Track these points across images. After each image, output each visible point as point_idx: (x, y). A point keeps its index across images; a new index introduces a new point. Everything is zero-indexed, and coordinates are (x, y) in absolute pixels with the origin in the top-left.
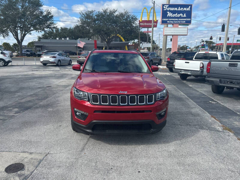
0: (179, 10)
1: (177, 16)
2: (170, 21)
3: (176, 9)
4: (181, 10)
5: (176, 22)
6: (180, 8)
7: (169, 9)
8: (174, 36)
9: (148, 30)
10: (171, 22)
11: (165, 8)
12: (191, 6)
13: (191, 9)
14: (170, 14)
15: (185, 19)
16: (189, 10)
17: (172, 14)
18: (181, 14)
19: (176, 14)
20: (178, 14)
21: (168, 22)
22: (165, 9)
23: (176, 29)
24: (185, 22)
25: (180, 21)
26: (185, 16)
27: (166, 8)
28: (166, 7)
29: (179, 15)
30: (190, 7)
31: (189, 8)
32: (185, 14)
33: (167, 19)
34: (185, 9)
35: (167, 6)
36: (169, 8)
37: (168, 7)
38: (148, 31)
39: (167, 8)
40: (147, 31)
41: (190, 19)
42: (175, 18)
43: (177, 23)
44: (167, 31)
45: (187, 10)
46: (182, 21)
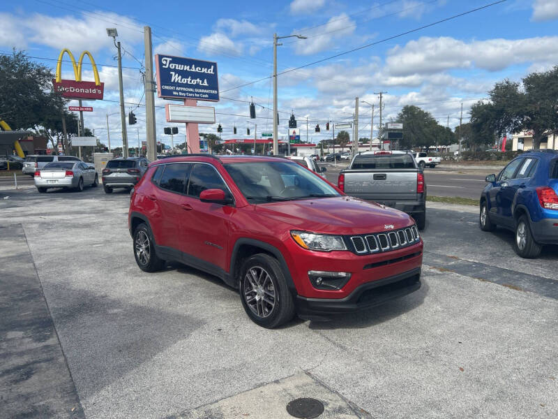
0: (194, 70)
1: (191, 82)
2: (178, 91)
3: (187, 68)
4: (197, 70)
5: (190, 95)
6: (195, 68)
7: (172, 66)
8: (189, 124)
9: (80, 103)
10: (180, 94)
11: (164, 62)
12: (215, 65)
13: (215, 70)
14: (175, 78)
15: (208, 91)
16: (212, 73)
17: (180, 77)
18: (198, 80)
19: (189, 79)
20: (192, 79)
21: (175, 93)
22: (165, 65)
23: (193, 109)
24: (207, 96)
25: (198, 93)
26: (206, 84)
27: (167, 63)
28: (166, 61)
29: (195, 81)
30: (212, 67)
31: (212, 70)
32: (205, 80)
33: (171, 88)
34: (204, 70)
35: (169, 59)
36: (174, 65)
37: (171, 62)
38: (81, 106)
39: (170, 64)
40: (79, 108)
41: (216, 92)
42: (187, 85)
43: (192, 97)
44: (174, 113)
45: (209, 72)
46: (201, 93)
